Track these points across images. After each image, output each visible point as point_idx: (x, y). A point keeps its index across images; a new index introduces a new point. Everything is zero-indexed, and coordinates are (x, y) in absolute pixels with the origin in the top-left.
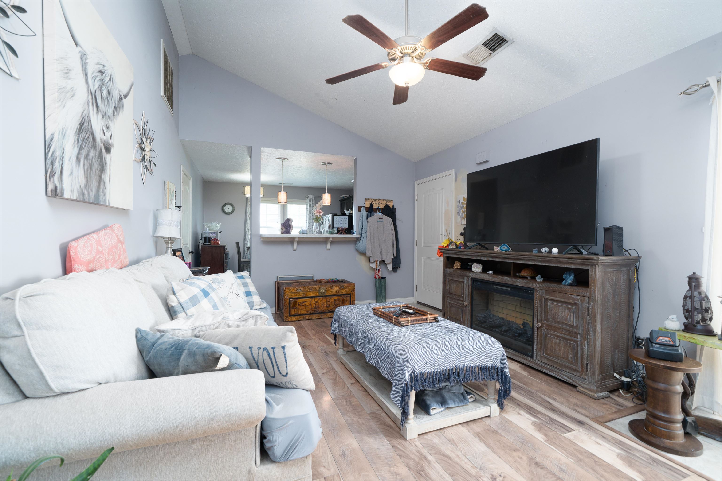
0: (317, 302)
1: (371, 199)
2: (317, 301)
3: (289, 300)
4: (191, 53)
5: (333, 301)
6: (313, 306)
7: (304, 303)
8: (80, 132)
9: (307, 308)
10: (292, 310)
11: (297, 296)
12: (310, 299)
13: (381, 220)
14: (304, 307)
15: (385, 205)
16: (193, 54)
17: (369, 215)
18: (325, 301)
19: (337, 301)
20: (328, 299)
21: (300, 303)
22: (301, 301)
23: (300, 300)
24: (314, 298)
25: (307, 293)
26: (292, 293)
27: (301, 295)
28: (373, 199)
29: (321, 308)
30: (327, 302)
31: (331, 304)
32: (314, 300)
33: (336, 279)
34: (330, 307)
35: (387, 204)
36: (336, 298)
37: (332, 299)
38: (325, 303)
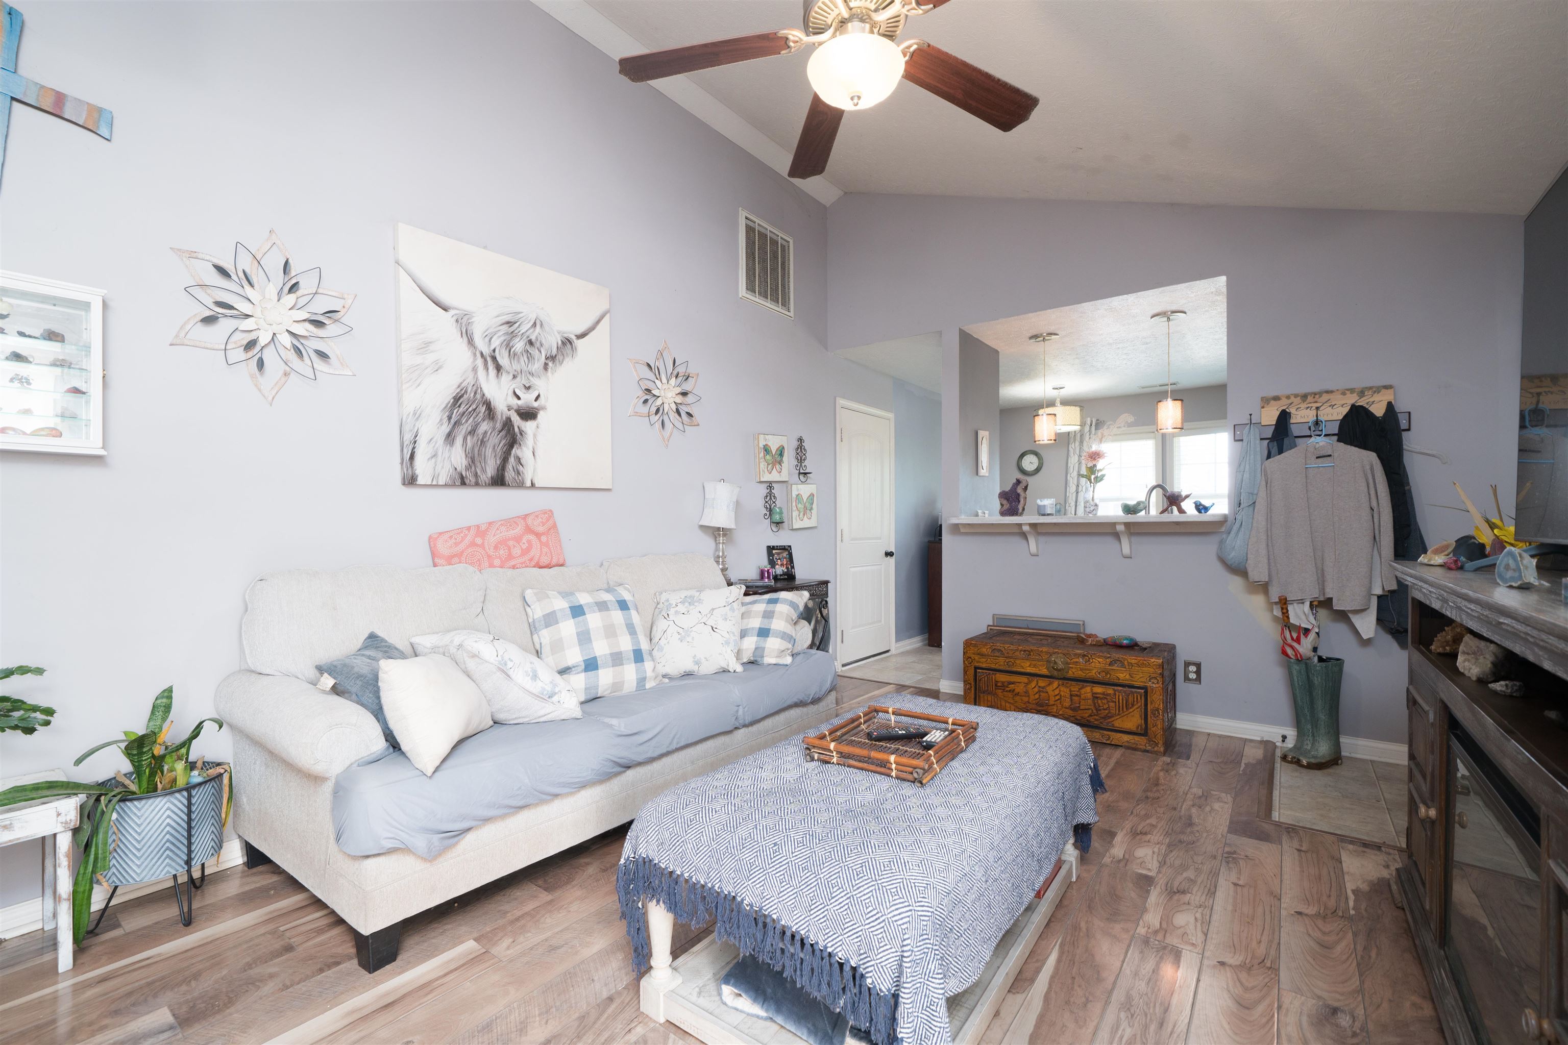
0: (1042, 690)
1: (1288, 397)
2: (1043, 688)
3: (975, 672)
4: (843, 193)
5: (1089, 695)
6: (1032, 697)
7: (1012, 686)
8: (456, 404)
9: (1017, 698)
10: (982, 695)
11: (993, 666)
12: (1024, 679)
13: (1326, 463)
14: (1010, 694)
15: (1345, 410)
16: (846, 193)
17: (1274, 450)
18: (1065, 692)
19: (1101, 699)
20: (1075, 688)
21: (999, 684)
22: (1003, 680)
23: (1002, 678)
24: (1036, 679)
25: (1018, 662)
26: (982, 655)
27: (1001, 663)
28: (1296, 396)
29: (1055, 707)
30: (1071, 695)
31: (1083, 702)
32: (1033, 684)
33: (1131, 640)
34: (1080, 712)
35: (1362, 402)
36: (1099, 689)
37: (1087, 691)
38: (1065, 697)
